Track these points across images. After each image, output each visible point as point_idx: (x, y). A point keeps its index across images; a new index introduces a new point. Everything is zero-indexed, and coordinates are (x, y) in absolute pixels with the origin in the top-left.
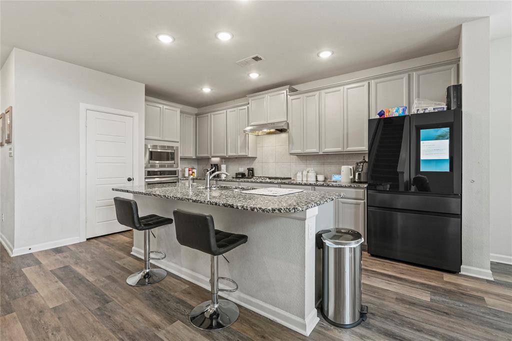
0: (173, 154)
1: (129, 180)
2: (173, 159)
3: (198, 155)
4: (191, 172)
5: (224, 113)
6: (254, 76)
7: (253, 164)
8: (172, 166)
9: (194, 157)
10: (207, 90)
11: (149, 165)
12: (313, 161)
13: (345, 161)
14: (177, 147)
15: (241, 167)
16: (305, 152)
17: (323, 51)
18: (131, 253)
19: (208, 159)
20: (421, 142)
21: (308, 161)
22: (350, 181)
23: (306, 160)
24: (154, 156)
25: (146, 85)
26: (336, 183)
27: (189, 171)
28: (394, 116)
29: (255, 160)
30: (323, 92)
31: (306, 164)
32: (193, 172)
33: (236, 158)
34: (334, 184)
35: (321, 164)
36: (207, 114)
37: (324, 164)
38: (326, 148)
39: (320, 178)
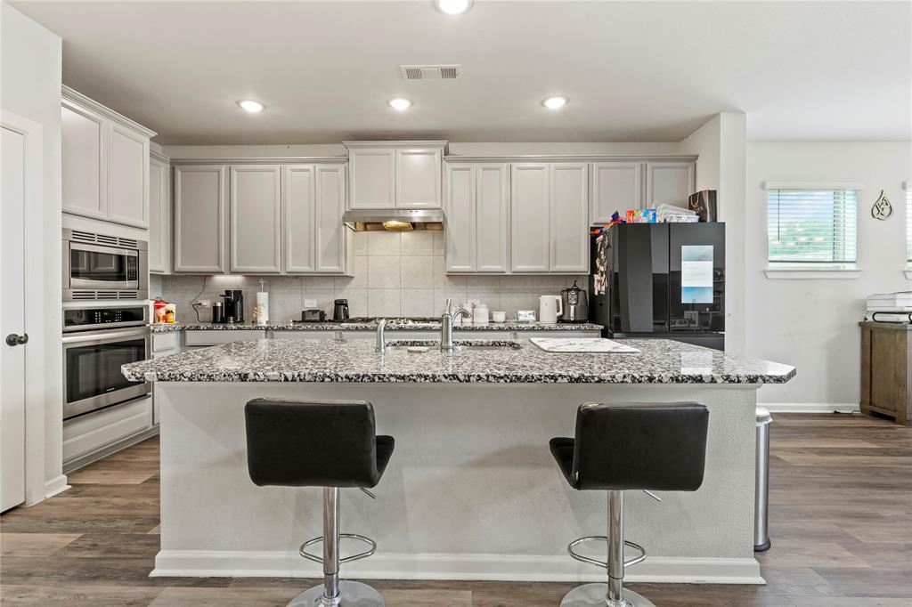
0: (135, 261)
1: (13, 341)
2: (134, 276)
3: (179, 266)
4: (162, 312)
5: (273, 171)
6: (400, 105)
7: (345, 291)
8: (132, 296)
9: (167, 272)
10: (252, 107)
11: (70, 293)
12: (480, 287)
13: (535, 287)
14: (146, 243)
15: (311, 298)
16: (479, 270)
17: (554, 96)
18: (153, 574)
19: (205, 277)
20: (683, 262)
21: (469, 287)
22: (556, 320)
23: (467, 285)
24: (81, 264)
25: (63, 41)
26: (527, 325)
27: (157, 307)
28: (640, 222)
29: (348, 282)
30: (515, 165)
31: (467, 293)
32: (168, 312)
33: (297, 277)
34: (523, 326)
35: (494, 293)
36: (217, 167)
37: (499, 293)
38: (518, 265)
39: (500, 317)
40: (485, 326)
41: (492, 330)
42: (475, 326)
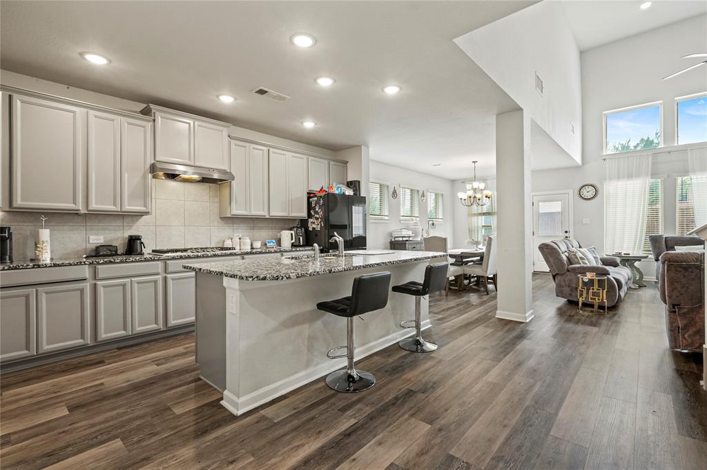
12: (242, 225)
16: (251, 214)
21: (235, 226)
22: (292, 245)
23: (233, 224)
30: (271, 150)
31: (233, 229)
37: (253, 229)
39: (258, 245)
40: (249, 250)
41: (253, 253)
42: (243, 251)
